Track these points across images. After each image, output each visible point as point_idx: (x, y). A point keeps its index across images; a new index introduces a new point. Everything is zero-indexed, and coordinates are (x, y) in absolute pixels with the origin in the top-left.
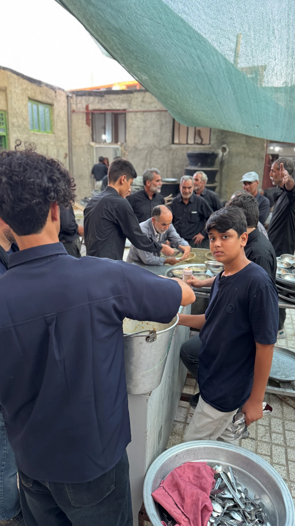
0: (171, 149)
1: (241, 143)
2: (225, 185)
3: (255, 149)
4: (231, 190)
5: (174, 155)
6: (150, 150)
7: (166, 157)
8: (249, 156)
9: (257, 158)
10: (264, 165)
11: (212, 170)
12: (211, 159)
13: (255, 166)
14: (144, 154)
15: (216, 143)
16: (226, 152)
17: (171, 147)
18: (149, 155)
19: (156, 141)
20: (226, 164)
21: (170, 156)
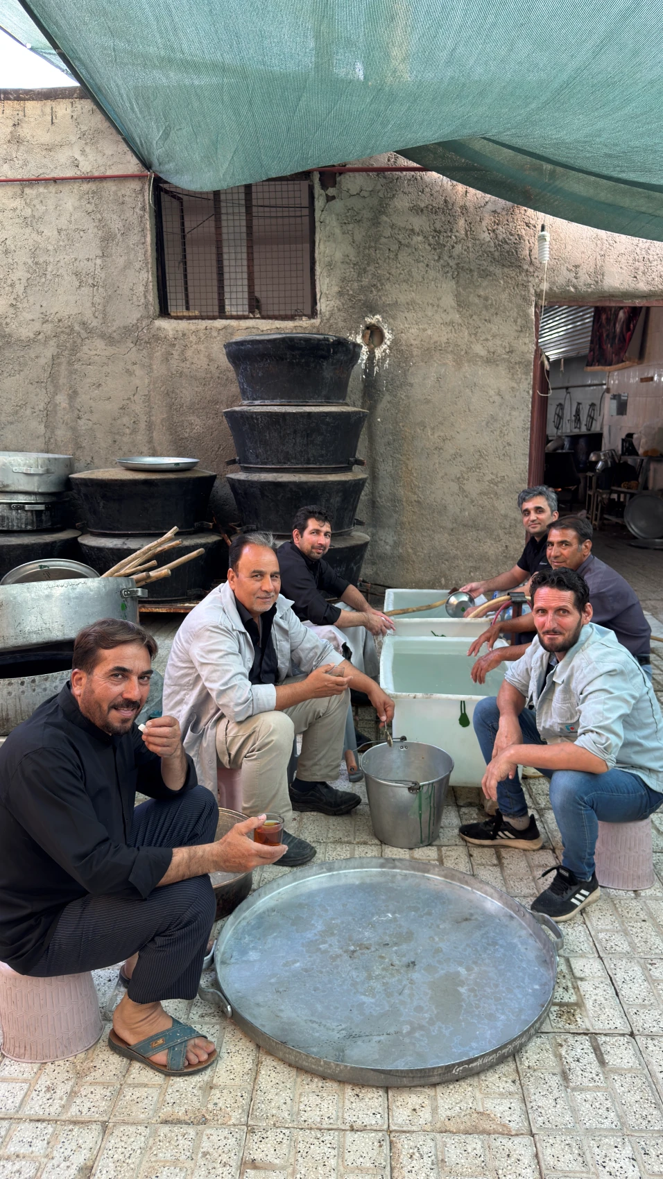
0: (157, 338)
1: (438, 306)
2: (391, 476)
3: (495, 329)
4: (415, 493)
5: (172, 362)
6: (68, 345)
7: (139, 372)
8: (473, 359)
9: (506, 364)
10: (531, 392)
11: (343, 412)
12: (333, 364)
13: (497, 398)
14: (42, 361)
15: (339, 310)
16: (384, 347)
17: (159, 329)
18: (64, 364)
19: (89, 304)
20: (387, 390)
21: (155, 367)
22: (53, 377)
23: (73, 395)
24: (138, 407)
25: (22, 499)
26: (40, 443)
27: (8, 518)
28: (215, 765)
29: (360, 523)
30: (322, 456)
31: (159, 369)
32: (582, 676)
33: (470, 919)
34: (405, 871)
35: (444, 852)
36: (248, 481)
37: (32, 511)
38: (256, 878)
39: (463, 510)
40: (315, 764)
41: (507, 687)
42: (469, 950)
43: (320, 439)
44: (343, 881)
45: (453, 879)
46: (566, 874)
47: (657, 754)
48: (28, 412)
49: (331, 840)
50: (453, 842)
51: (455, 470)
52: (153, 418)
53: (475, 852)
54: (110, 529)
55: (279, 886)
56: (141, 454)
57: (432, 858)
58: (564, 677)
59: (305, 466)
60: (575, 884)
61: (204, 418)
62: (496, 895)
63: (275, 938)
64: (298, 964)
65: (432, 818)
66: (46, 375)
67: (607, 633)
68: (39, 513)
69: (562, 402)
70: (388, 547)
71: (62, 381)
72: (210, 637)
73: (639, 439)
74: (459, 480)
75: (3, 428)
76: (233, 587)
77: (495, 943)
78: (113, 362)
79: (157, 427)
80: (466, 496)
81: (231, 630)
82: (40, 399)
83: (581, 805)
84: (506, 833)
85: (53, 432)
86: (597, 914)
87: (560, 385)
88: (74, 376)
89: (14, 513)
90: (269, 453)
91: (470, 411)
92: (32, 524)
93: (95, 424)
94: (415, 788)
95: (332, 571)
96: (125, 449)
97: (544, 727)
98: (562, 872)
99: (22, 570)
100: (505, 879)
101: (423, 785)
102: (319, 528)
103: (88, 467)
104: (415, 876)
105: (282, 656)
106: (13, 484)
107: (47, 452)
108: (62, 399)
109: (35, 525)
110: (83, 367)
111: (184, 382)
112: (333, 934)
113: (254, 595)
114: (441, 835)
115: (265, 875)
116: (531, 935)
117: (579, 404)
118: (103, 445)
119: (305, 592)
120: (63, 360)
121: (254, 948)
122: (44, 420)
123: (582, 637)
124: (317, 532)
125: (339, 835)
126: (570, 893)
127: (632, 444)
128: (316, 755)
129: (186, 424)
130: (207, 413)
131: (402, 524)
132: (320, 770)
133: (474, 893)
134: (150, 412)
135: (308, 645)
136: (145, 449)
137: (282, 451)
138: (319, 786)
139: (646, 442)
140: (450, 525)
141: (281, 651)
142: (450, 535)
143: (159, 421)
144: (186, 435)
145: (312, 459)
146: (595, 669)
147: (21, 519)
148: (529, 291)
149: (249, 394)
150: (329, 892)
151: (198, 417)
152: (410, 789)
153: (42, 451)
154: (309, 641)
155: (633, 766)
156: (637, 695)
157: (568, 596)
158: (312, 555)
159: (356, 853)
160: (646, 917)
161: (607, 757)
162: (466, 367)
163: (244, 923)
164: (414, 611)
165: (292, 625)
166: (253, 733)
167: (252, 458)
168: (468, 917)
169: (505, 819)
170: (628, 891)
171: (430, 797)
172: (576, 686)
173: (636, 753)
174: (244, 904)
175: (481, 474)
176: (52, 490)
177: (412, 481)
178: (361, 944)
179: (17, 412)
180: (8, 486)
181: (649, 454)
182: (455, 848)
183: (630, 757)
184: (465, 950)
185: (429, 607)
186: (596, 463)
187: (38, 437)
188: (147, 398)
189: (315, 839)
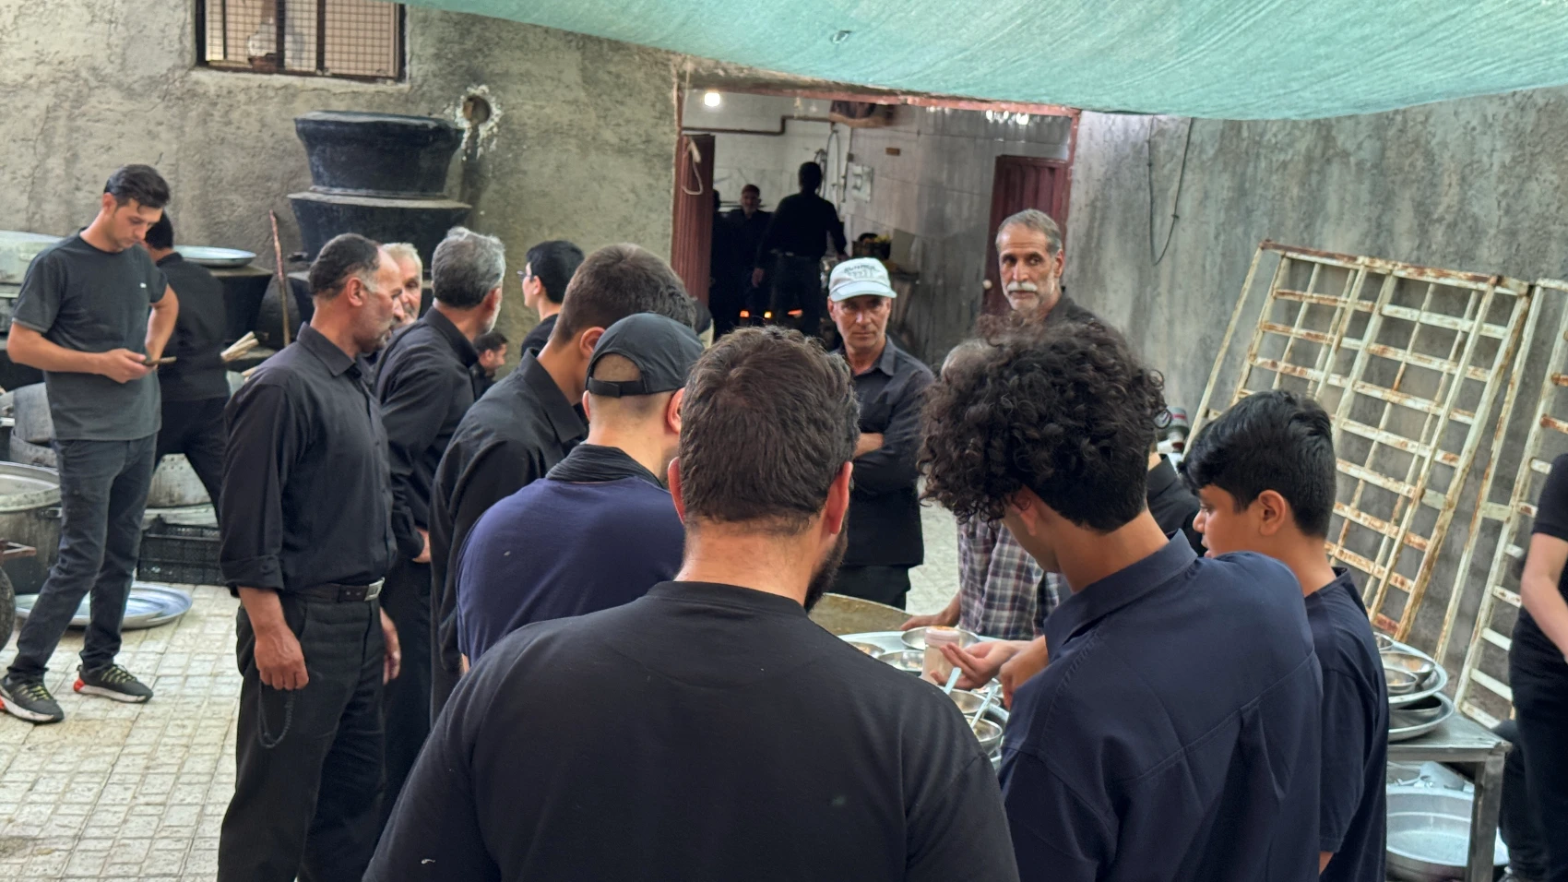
0: (193, 94)
1: (559, 80)
3: (628, 112)
5: (210, 124)
6: (70, 95)
7: (164, 134)
8: (602, 147)
9: (642, 155)
10: (672, 191)
11: (441, 209)
12: (431, 153)
14: (32, 113)
15: (435, 76)
16: (491, 124)
17: (197, 83)
18: (62, 119)
19: (104, 46)
20: (494, 177)
21: (187, 129)
22: (46, 134)
23: (72, 159)
26: (22, 220)
31: (193, 133)
48: (7, 177)
52: (181, 195)
61: (250, 197)
66: (37, 130)
71: (57, 140)
78: (130, 120)
79: (185, 206)
82: (24, 162)
85: (39, 205)
88: (75, 135)
91: (597, 209)
108: (56, 164)
110: (90, 124)
111: (225, 150)
120: (62, 113)
122: (28, 189)
129: (224, 203)
144: (225, 218)
148: (669, 71)
149: (326, 179)
151: (243, 196)
162: (593, 156)
187: (18, 212)
188: (175, 169)
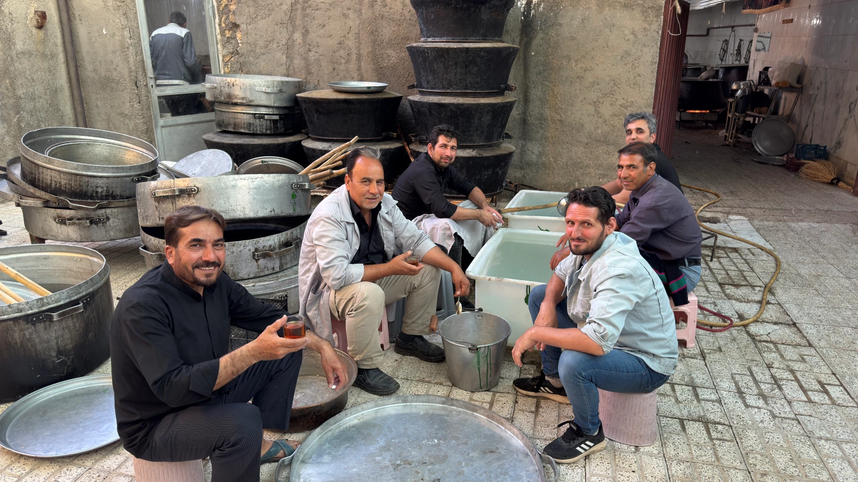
2: (540, 99)
4: (558, 114)
5: (376, 7)
7: (352, 15)
8: (613, 4)
9: (641, 8)
10: (660, 32)
11: (494, 48)
12: (490, 8)
13: (631, 37)
14: (284, 7)
18: (300, 10)
20: (541, 29)
21: (363, 11)
22: (292, 19)
23: (306, 33)
24: (351, 43)
25: (263, 111)
26: (283, 69)
27: (253, 125)
28: (329, 318)
29: (508, 136)
30: (477, 83)
31: (367, 13)
32: (596, 277)
33: (495, 452)
34: (460, 409)
35: (497, 397)
36: (420, 102)
37: (270, 120)
38: (351, 400)
39: (596, 128)
40: (414, 322)
41: (555, 279)
42: (484, 475)
43: (475, 69)
44: (414, 410)
45: (493, 420)
46: (575, 428)
47: (661, 343)
48: (275, 46)
49: (417, 379)
50: (506, 390)
51: (593, 96)
52: (362, 51)
53: (521, 400)
54: (322, 136)
55: (363, 409)
56: (353, 79)
57: (486, 401)
58: (585, 277)
59: (463, 91)
60: (582, 436)
61: (398, 51)
62: (520, 436)
63: (347, 448)
64: (355, 470)
65: (489, 371)
66: (287, 18)
67: (629, 242)
68: (275, 121)
69: (728, 39)
70: (534, 156)
71: (298, 22)
72: (323, 225)
73: (773, 72)
74: (595, 104)
75: (258, 58)
76: (349, 189)
77: (506, 473)
78: (334, 8)
79: (364, 59)
80: (601, 117)
81: (339, 221)
82: (282, 37)
83: (580, 379)
84: (547, 388)
85: (291, 61)
86: (598, 461)
87: (727, 25)
88: (306, 19)
89: (257, 121)
90: (436, 80)
91: (608, 46)
92: (270, 129)
93: (321, 55)
94: (474, 349)
95: (462, 176)
96: (341, 74)
97: (572, 314)
98: (572, 426)
99: (250, 164)
100: (535, 424)
101: (480, 348)
102: (447, 143)
103: (316, 88)
104: (467, 413)
105: (388, 242)
106: (256, 99)
107: (288, 76)
108: (297, 36)
109: (272, 130)
110: (313, 12)
111: (384, 23)
112: (389, 450)
113: (364, 196)
114: (500, 383)
115: (359, 400)
116: (536, 471)
117: (741, 40)
118: (326, 72)
119: (431, 192)
120: (299, 6)
121: (329, 454)
122: (286, 52)
123: (605, 245)
124: (445, 146)
125: (424, 375)
126: (576, 442)
127: (767, 77)
128: (414, 316)
129: (385, 56)
130: (401, 47)
131: (547, 138)
132: (417, 327)
133: (505, 432)
134: (359, 46)
135: (406, 234)
136: (355, 75)
137: (446, 79)
138: (417, 340)
139: (779, 75)
140: (585, 140)
141: (387, 238)
142: (585, 148)
143: (365, 53)
144: (385, 65)
145: (469, 85)
146: (606, 272)
147: (262, 126)
149: (425, 33)
150: (399, 417)
151: (394, 51)
152: (470, 349)
153: (284, 75)
154: (408, 231)
155: (640, 351)
156: (643, 295)
157: (593, 212)
158: (441, 164)
159: (431, 390)
160: (636, 469)
161: (603, 343)
162: (607, 11)
163: (329, 434)
164: (530, 209)
165: (396, 218)
166: (352, 298)
167: (424, 84)
168: (494, 450)
169: (547, 378)
170: (630, 446)
171: (487, 356)
172: (593, 285)
173: (642, 341)
174: (331, 420)
175: (614, 99)
176: (285, 105)
177: (557, 103)
178: (406, 460)
179: (267, 46)
180: (252, 101)
181: (780, 85)
182: (507, 395)
183: (637, 344)
184: (481, 475)
185: (546, 207)
186: (736, 91)
187: (282, 65)
188: (358, 35)
189: (405, 377)
